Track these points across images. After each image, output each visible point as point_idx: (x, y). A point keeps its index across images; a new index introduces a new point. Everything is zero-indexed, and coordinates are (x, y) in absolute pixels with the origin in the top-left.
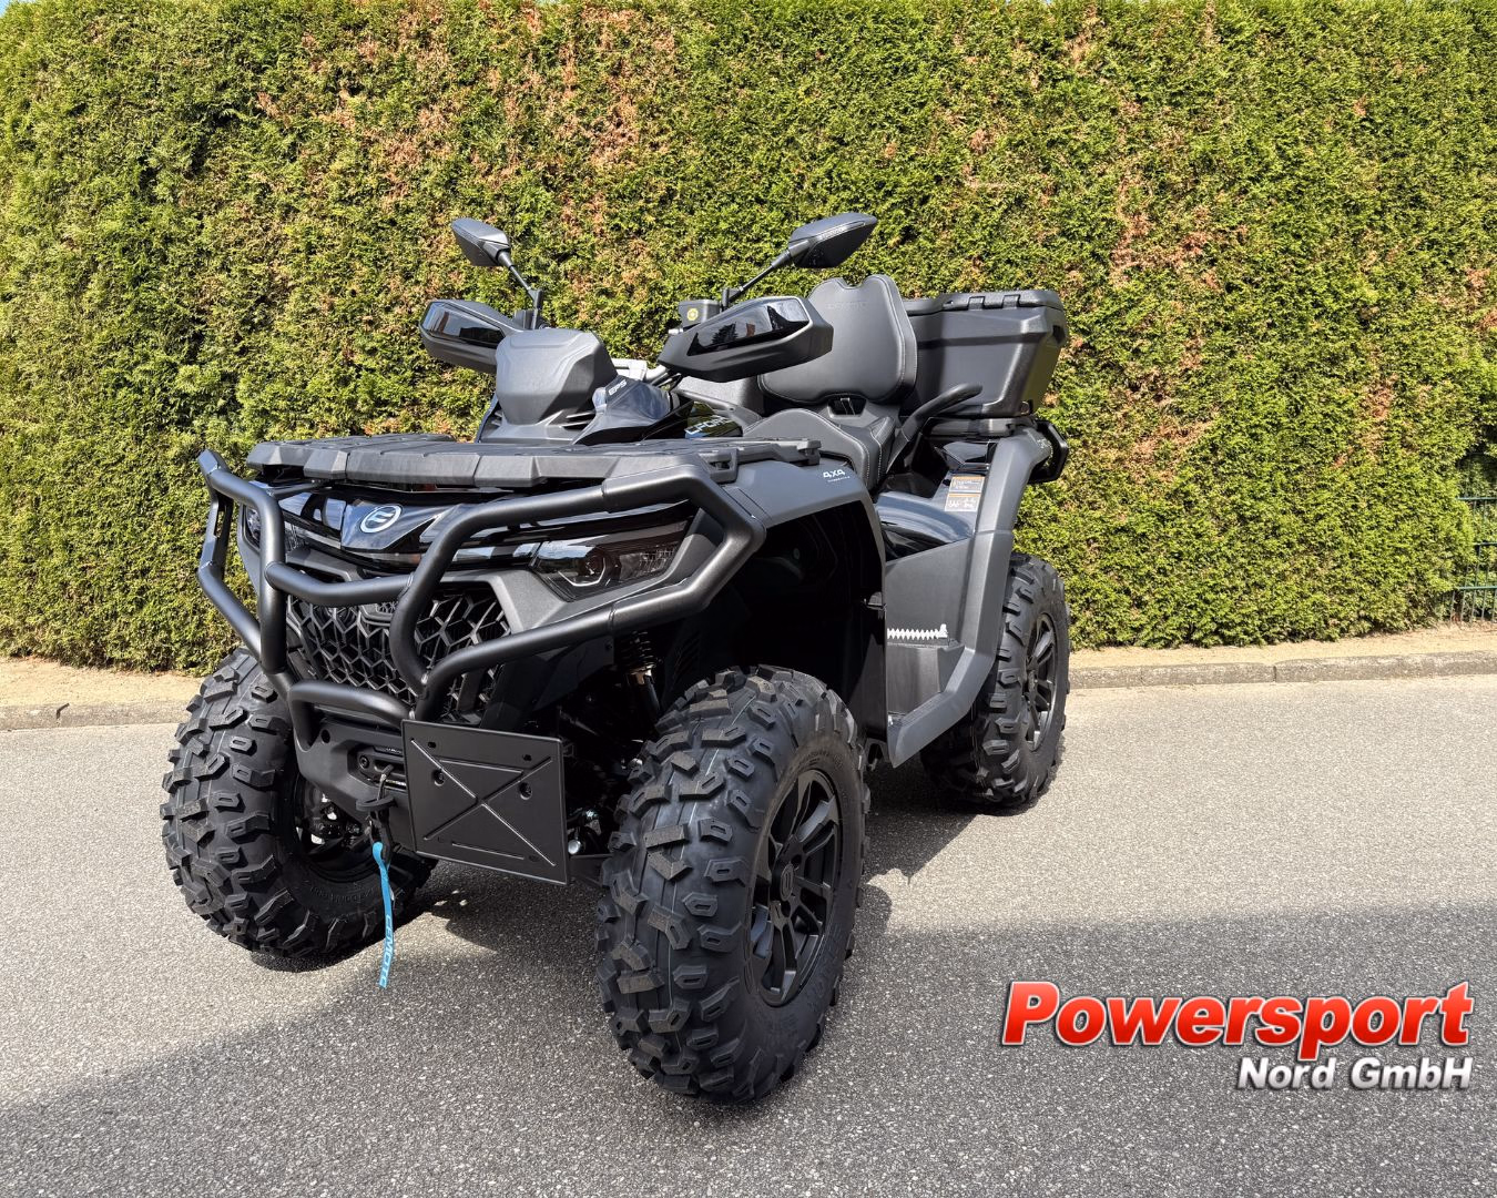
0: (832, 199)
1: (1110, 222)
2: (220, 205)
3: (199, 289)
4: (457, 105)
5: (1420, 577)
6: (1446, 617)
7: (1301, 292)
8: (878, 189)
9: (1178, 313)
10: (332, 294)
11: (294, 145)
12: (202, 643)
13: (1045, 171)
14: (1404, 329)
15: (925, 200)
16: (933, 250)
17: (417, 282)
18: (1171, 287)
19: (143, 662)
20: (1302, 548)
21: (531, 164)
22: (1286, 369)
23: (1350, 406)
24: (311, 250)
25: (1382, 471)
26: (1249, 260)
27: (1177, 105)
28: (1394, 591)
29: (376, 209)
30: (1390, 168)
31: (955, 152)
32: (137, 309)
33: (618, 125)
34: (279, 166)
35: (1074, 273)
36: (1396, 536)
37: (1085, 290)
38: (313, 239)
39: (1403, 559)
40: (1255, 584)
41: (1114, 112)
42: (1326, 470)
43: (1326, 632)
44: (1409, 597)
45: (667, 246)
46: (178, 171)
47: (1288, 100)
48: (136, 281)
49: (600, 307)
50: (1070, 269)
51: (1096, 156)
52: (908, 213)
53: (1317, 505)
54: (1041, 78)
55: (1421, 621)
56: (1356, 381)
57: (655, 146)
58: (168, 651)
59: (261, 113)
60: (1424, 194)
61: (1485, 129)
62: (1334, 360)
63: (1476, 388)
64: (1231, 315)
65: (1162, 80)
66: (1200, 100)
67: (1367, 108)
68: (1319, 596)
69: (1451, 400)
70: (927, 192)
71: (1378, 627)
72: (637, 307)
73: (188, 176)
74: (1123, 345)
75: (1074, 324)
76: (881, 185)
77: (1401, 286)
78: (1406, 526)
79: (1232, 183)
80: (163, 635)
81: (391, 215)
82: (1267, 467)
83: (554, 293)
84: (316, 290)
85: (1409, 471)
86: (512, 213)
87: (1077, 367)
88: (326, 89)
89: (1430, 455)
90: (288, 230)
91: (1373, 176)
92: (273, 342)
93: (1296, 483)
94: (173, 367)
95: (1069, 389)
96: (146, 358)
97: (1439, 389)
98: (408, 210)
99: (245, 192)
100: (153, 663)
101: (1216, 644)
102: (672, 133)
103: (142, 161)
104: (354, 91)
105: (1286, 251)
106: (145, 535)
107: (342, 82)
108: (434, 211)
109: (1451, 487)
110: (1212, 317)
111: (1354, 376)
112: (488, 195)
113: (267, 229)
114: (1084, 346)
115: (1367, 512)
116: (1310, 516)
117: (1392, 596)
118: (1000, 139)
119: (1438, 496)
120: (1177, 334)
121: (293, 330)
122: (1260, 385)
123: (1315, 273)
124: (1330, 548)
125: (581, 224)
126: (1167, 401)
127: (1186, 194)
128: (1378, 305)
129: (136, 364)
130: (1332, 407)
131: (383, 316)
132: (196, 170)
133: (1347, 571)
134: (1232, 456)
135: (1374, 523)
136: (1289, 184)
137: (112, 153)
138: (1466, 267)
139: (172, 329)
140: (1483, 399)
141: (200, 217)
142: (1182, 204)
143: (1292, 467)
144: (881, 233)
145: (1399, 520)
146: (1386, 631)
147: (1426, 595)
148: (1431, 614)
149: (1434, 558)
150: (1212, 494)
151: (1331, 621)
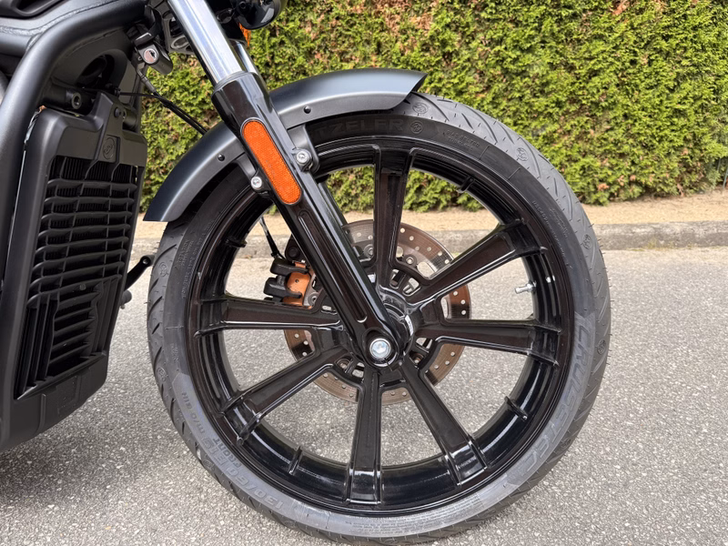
5: (697, 141)
6: (720, 184)
20: (573, 108)
28: (669, 154)
36: (676, 96)
39: (682, 121)
43: (594, 197)
44: (683, 162)
53: (591, 59)
55: (695, 188)
71: (649, 192)
78: (686, 86)
93: (569, 34)
115: (647, 70)
116: (583, 71)
117: (667, 160)
124: (604, 109)
133: (619, 134)
135: (652, 81)
143: (564, 13)
145: (680, 79)
146: (657, 196)
147: (701, 160)
148: (705, 179)
149: (714, 122)
150: (474, 44)
151: (601, 186)
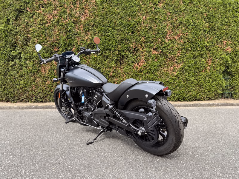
0: (120, 26)
1: (165, 31)
2: (20, 25)
3: (16, 38)
4: (59, 10)
5: (216, 91)
6: (221, 98)
7: (196, 44)
8: (128, 25)
9: (176, 47)
10: (38, 40)
11: (32, 16)
12: (14, 97)
13: (155, 23)
14: (213, 50)
15: (135, 27)
16: (137, 35)
17: (52, 38)
18: (175, 42)
19: (5, 100)
20: (197, 85)
21: (71, 20)
22: (194, 56)
23: (205, 62)
24: (34, 32)
25: (210, 73)
26: (188, 38)
27: (176, 13)
28: (212, 93)
29: (45, 26)
30: (211, 24)
31: (140, 20)
32: (5, 41)
33: (85, 14)
34: (30, 19)
35: (160, 40)
36: (213, 84)
37: (161, 42)
38: (35, 31)
39: (214, 88)
40: (190, 91)
41: (166, 14)
42: (201, 72)
43: (201, 99)
44: (215, 94)
45: (93, 33)
46: (13, 19)
47: (194, 13)
48: (5, 37)
49: (82, 42)
50: (159, 39)
51: (163, 21)
52: (133, 29)
53: (199, 78)
54: (154, 9)
55: (217, 98)
56: (206, 58)
57: (91, 17)
58: (9, 98)
59: (27, 11)
60: (216, 29)
61: (226, 19)
62: (202, 55)
63: (225, 60)
64: (185, 47)
65: (174, 9)
66: (180, 13)
67: (207, 15)
68: (200, 93)
69: (221, 62)
70: (136, 26)
72: (88, 43)
73: (15, 20)
74: (168, 51)
75: (160, 48)
76: (128, 24)
77: (212, 43)
78: (214, 82)
79: (185, 26)
80: (8, 95)
81: (48, 27)
82: (191, 72)
83: (74, 40)
84: (35, 39)
85: (214, 73)
86: (68, 27)
87: (160, 55)
88: (38, 7)
89: (218, 71)
90: (31, 29)
91: (208, 26)
92: (28, 48)
93: (196, 75)
94: (11, 51)
95: (159, 58)
96: (6, 49)
97: (219, 60)
98: (51, 26)
99: (24, 23)
100: (6, 100)
101: (183, 101)
102: (94, 15)
103: (7, 18)
104: (43, 7)
105: (194, 37)
106: (5, 79)
107: (41, 6)
108: (55, 27)
109: (221, 76)
110: (182, 47)
111: (205, 57)
112: (64, 24)
113: (27, 29)
114: (161, 52)
115: (208, 80)
116: (199, 80)
118: (148, 18)
119: (219, 78)
120: (177, 50)
121: (31, 45)
122: (190, 58)
123: (198, 41)
124: (202, 86)
125: (79, 29)
126: (175, 61)
127: (178, 28)
128: (209, 46)
129: (5, 50)
130: (202, 62)
131: (46, 43)
132: (16, 19)
133: (205, 89)
134: (186, 70)
135: (209, 82)
136: (194, 26)
137: (2, 16)
138: (223, 40)
139: (11, 45)
140: (226, 62)
141: (16, 27)
142: (177, 29)
143: (195, 72)
144: (128, 32)
145: (213, 81)
146: (211, 100)
147: (218, 94)
148: (218, 97)
149: (219, 88)
150: (182, 76)
151: (202, 98)
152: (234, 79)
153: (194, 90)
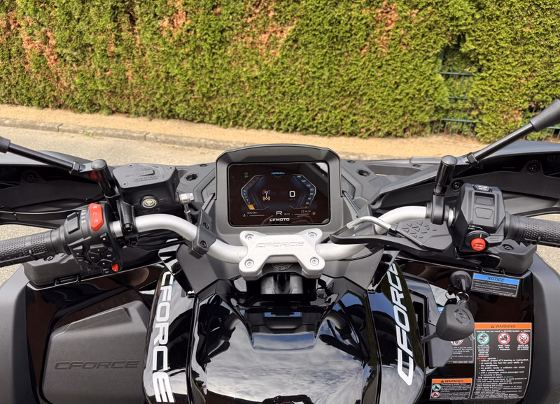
56: (372, 6)
63: (446, 13)
68: (356, 118)
97: (423, 13)
111: (369, 4)
152: (483, 79)
153: (335, 108)
